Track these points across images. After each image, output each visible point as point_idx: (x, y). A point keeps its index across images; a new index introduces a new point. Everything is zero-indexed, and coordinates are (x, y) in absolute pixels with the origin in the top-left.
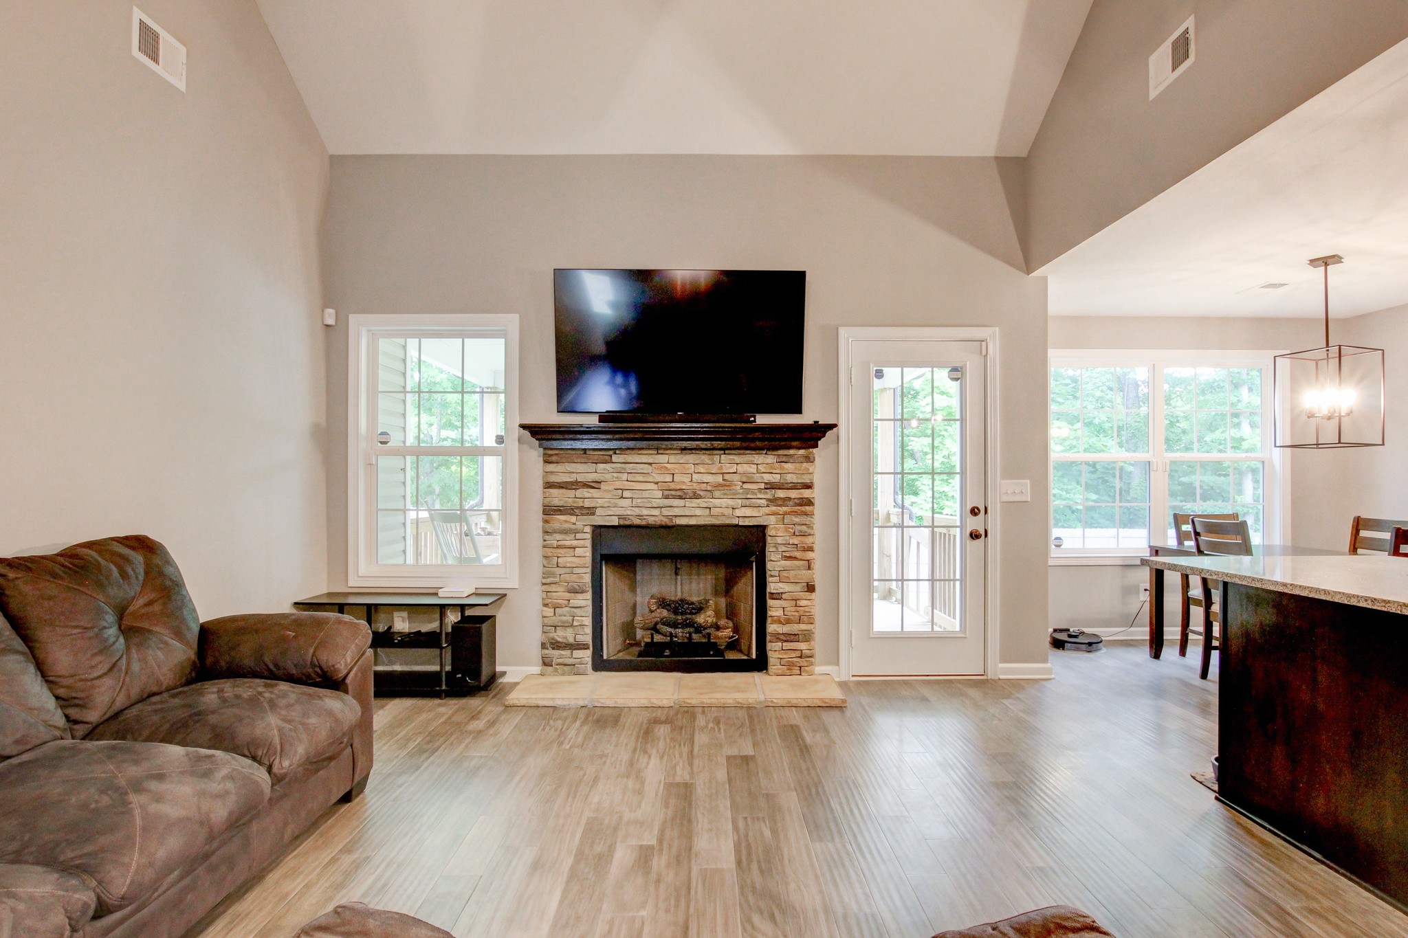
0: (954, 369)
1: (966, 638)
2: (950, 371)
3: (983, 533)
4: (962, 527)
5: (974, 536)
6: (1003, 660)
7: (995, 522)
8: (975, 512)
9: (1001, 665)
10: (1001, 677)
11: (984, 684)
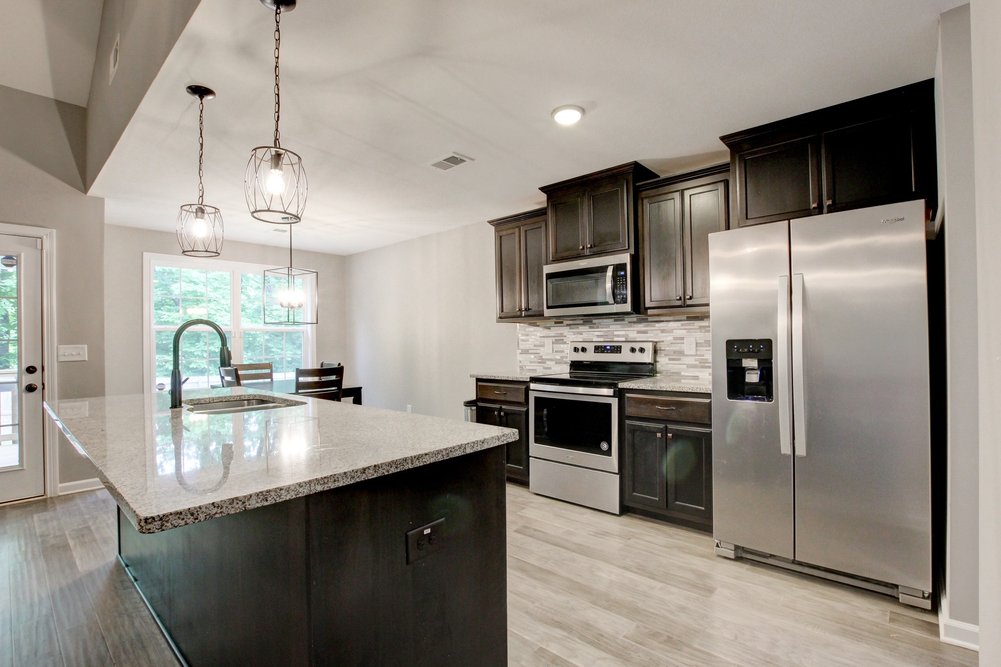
0: (9, 257)
1: (24, 469)
2: (4, 258)
3: (40, 387)
4: (19, 382)
5: (31, 389)
6: (62, 481)
7: (52, 377)
8: (31, 370)
9: (60, 485)
10: (61, 494)
11: (42, 503)
